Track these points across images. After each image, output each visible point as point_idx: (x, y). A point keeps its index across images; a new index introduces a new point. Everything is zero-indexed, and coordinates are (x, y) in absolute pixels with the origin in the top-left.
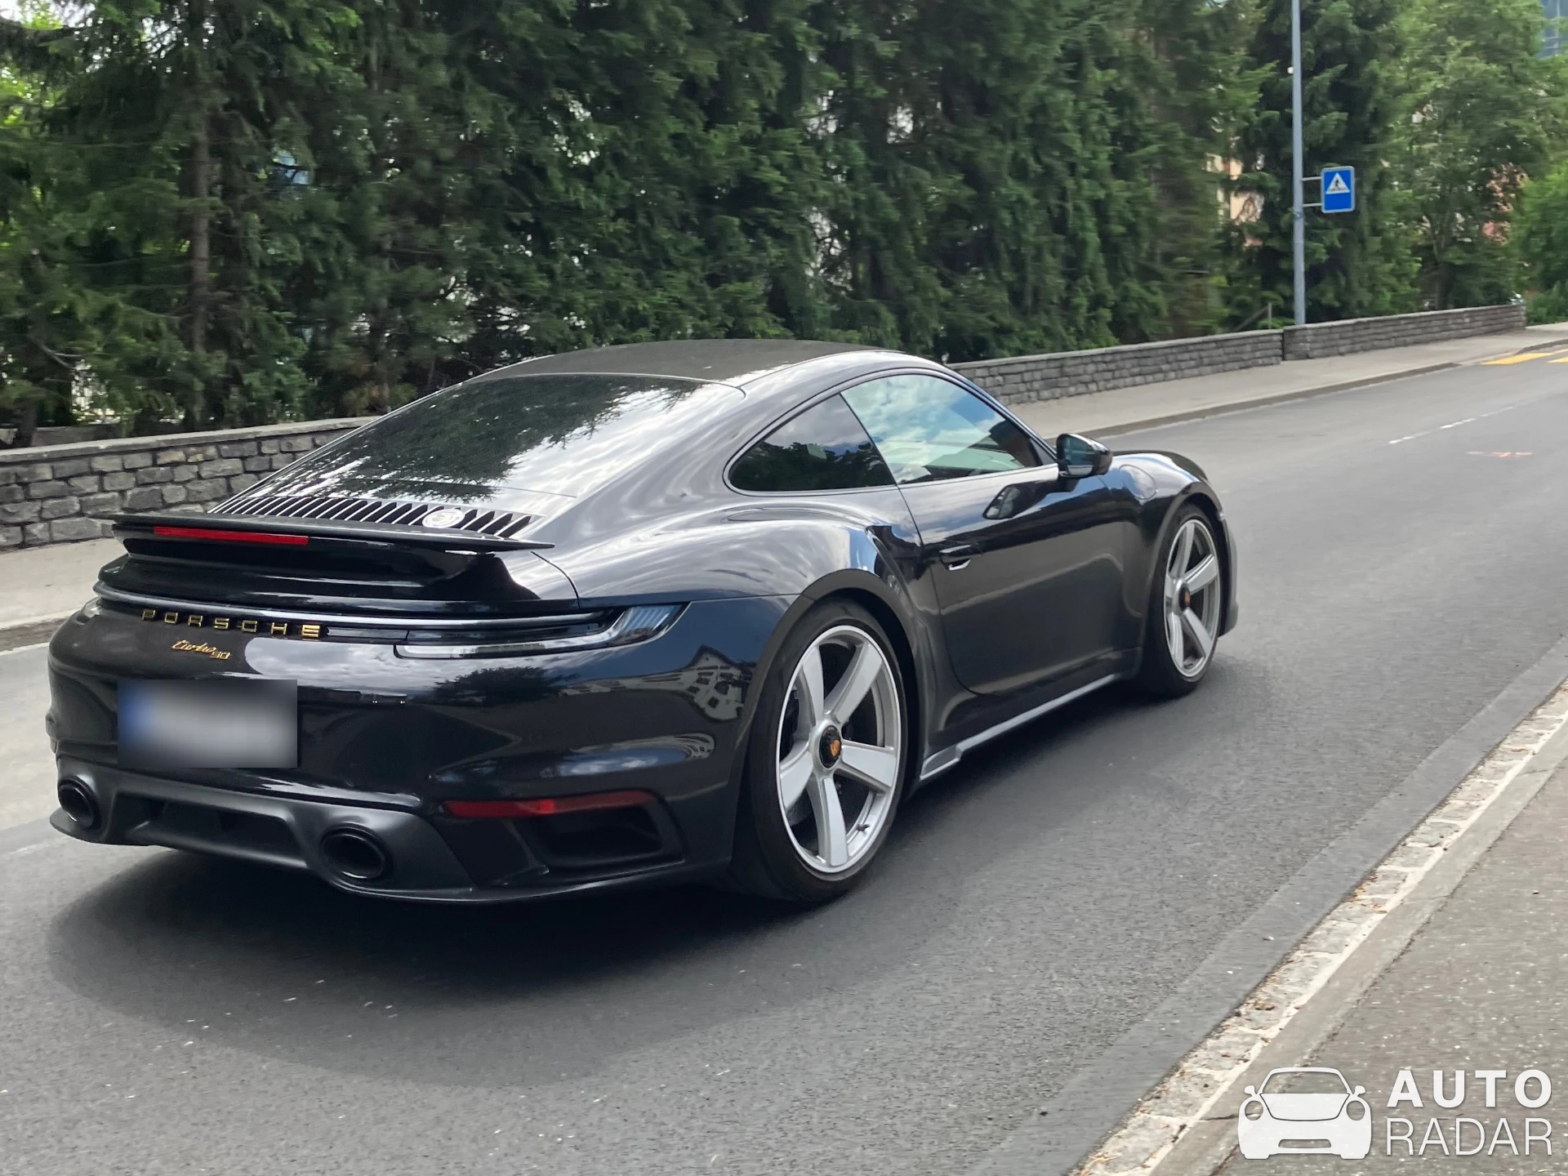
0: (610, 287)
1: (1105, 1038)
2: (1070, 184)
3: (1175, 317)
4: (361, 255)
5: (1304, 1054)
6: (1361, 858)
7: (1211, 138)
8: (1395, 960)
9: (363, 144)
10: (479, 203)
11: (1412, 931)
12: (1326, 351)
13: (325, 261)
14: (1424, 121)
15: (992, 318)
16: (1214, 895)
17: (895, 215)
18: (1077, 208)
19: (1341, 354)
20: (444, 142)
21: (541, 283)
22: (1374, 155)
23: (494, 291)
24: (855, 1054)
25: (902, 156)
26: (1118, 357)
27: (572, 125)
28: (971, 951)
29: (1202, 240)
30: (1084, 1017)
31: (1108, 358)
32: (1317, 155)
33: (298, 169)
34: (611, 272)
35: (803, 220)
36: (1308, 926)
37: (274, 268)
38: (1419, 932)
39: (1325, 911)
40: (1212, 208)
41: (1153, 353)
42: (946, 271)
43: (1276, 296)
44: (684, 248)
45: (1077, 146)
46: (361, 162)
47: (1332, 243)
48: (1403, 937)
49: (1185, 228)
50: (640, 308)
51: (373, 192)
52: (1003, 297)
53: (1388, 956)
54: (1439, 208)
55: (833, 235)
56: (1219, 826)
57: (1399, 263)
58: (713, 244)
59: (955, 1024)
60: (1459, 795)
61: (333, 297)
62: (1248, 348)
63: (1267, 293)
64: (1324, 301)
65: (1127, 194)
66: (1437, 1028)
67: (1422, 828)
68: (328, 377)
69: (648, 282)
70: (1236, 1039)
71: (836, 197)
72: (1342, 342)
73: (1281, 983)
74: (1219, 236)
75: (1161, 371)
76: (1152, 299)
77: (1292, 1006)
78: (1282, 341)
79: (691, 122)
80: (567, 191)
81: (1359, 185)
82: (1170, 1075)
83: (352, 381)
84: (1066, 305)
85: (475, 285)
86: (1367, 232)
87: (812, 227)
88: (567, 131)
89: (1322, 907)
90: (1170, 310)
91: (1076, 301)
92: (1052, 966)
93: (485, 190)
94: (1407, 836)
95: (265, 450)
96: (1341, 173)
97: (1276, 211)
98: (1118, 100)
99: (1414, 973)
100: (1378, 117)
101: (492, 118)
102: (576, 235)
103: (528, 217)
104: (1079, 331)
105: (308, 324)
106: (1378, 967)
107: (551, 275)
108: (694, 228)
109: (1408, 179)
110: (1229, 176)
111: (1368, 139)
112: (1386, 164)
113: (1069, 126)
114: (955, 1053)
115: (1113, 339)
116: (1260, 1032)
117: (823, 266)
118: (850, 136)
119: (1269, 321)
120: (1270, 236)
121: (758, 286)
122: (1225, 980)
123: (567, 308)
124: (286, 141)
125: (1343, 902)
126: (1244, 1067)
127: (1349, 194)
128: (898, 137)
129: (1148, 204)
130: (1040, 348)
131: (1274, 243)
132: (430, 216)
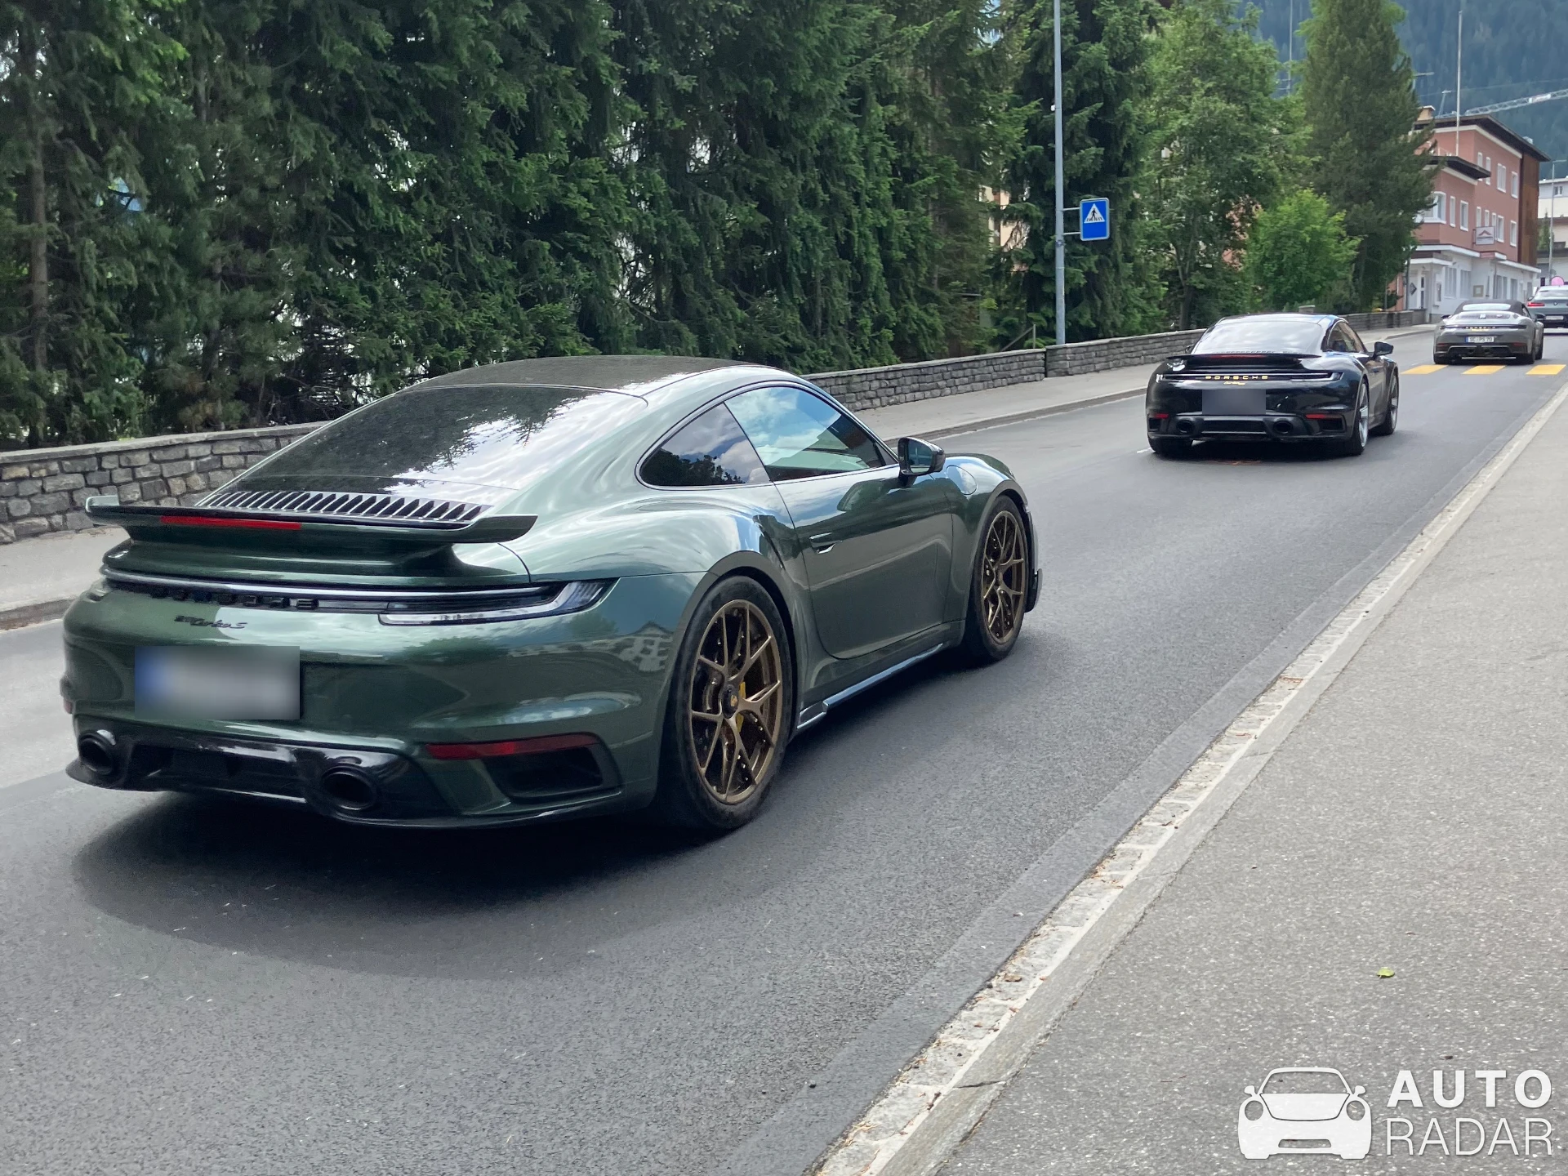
0: (430, 308)
1: (870, 1012)
2: (855, 212)
3: (950, 337)
4: (193, 277)
5: (1046, 1023)
6: (1102, 837)
7: (981, 169)
8: (1129, 933)
9: (194, 173)
10: (305, 227)
11: (1145, 905)
12: (1084, 368)
13: (159, 284)
14: (1172, 156)
15: (785, 338)
16: (971, 875)
17: (695, 240)
18: (861, 235)
19: (1097, 371)
20: (268, 169)
21: (363, 304)
22: (1126, 186)
23: (319, 313)
24: (642, 1034)
25: (701, 185)
26: (899, 374)
27: (392, 155)
28: (752, 934)
29: (974, 265)
30: (852, 993)
31: (891, 375)
32: (1077, 187)
33: (131, 197)
34: (430, 292)
35: (609, 244)
36: (1054, 902)
37: (109, 291)
38: (1151, 906)
39: (1069, 888)
40: (982, 236)
41: (931, 371)
42: (743, 294)
43: (1040, 317)
44: (497, 271)
45: (861, 177)
46: (190, 187)
47: (1090, 268)
48: (1137, 912)
49: (961, 253)
50: (457, 328)
51: (203, 219)
52: (794, 318)
53: (1123, 929)
54: (1184, 237)
55: (637, 259)
56: (977, 810)
57: (1148, 287)
58: (524, 267)
59: (733, 1004)
60: (1190, 777)
61: (167, 318)
62: (1015, 366)
63: (1030, 315)
64: (1083, 322)
65: (907, 222)
66: (1165, 995)
67: (1156, 808)
68: (165, 396)
69: (464, 304)
70: (987, 1010)
71: (640, 223)
72: (1098, 359)
73: (1029, 955)
74: (989, 261)
75: (938, 387)
76: (930, 321)
77: (1038, 977)
78: (1045, 360)
79: (504, 151)
80: (387, 217)
81: (1113, 215)
82: (927, 1046)
83: (189, 399)
84: (852, 325)
85: (300, 305)
86: (1120, 257)
87: (618, 250)
88: (387, 159)
89: (1067, 883)
90: (946, 330)
91: (862, 322)
92: (825, 945)
93: (310, 215)
94: (1142, 816)
95: (105, 465)
96: (1098, 203)
97: (1039, 239)
98: (899, 134)
99: (1146, 944)
100: (1129, 152)
101: (315, 147)
102: (395, 258)
103: (350, 241)
104: (864, 350)
105: (145, 344)
106: (1115, 938)
107: (373, 296)
108: (507, 252)
109: (1157, 210)
110: (999, 207)
111: (1121, 173)
112: (1137, 196)
113: (854, 158)
114: (735, 1030)
115: (895, 358)
116: (1009, 1003)
117: (629, 288)
118: (651, 166)
119: (1034, 340)
120: (1035, 261)
121: (568, 307)
122: (979, 954)
123: (388, 329)
124: (120, 170)
125: (1085, 878)
126: (994, 1035)
127: (1104, 223)
128: (696, 167)
129: (927, 232)
130: (829, 365)
131: (1038, 269)
132: (257, 240)
